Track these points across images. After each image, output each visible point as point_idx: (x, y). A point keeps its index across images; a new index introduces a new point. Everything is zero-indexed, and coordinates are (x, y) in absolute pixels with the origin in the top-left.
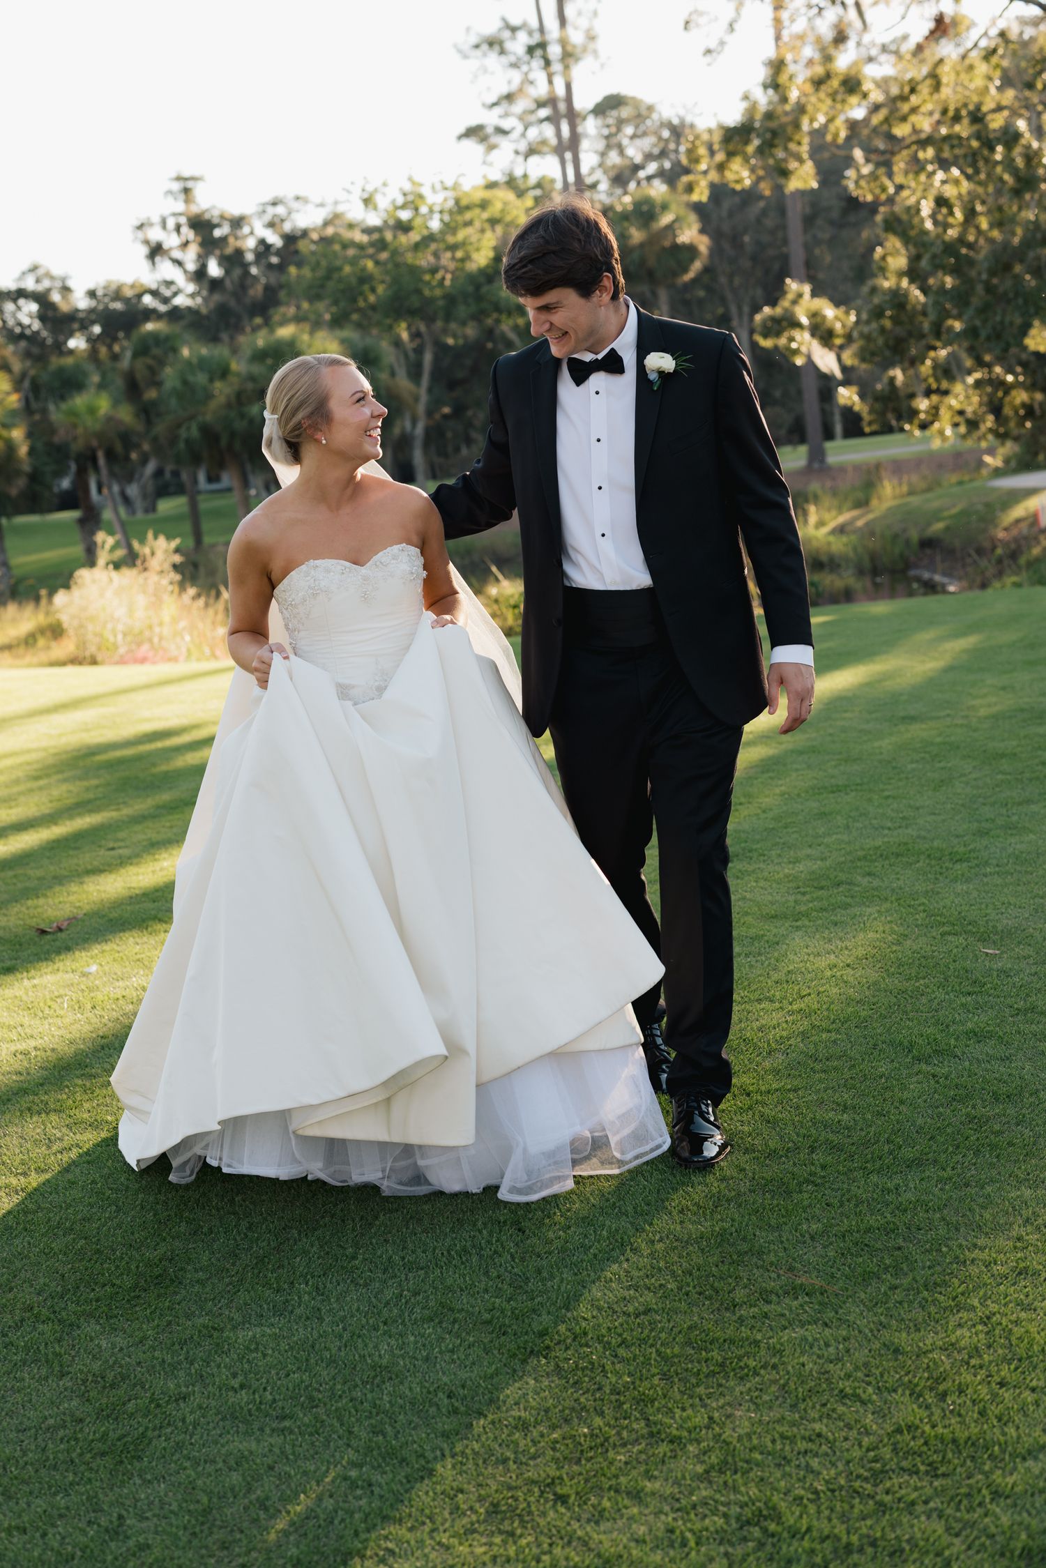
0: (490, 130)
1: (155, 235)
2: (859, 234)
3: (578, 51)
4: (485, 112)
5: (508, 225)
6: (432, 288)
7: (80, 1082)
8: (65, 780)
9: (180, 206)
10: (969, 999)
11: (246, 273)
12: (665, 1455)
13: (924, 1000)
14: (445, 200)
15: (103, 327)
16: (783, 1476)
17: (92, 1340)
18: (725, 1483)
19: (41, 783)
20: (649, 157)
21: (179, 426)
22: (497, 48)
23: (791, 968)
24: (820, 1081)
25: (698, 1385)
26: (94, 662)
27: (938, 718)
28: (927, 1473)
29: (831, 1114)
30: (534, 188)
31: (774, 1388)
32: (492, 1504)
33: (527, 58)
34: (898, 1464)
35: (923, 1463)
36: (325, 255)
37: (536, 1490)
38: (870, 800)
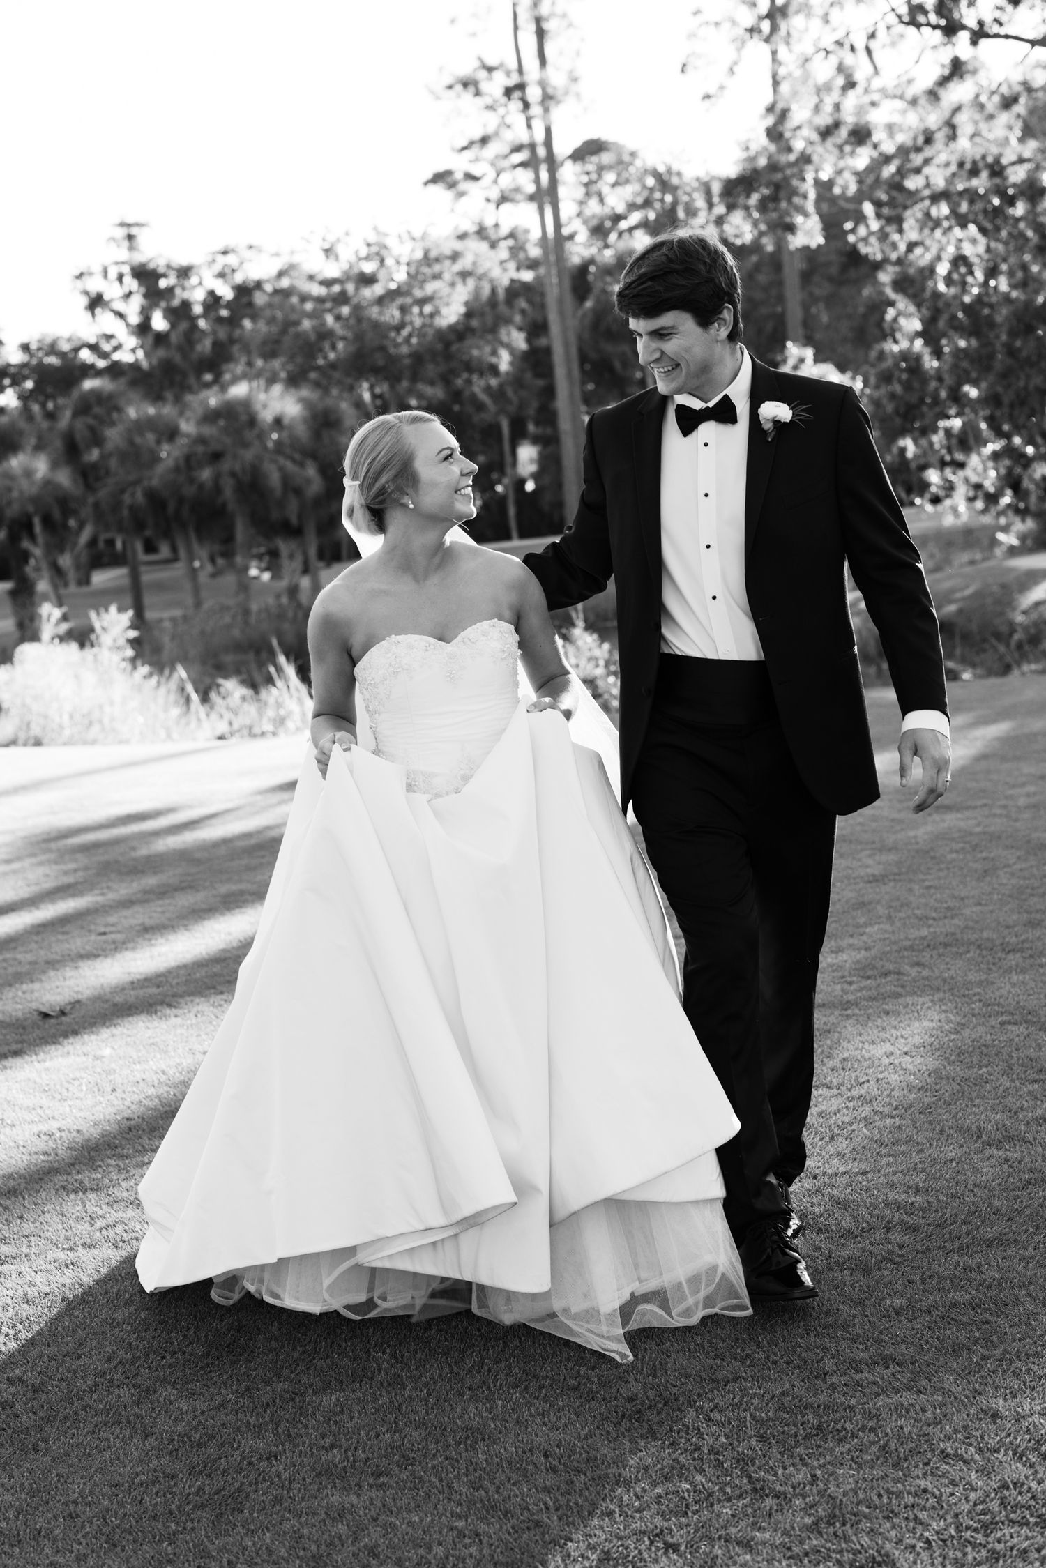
0: (459, 176)
1: (95, 285)
2: (859, 292)
3: (559, 94)
4: (457, 156)
5: (480, 278)
6: (397, 345)
7: (113, 1162)
8: (41, 864)
9: (123, 254)
10: (1036, 1086)
11: (194, 327)
12: (771, 1508)
13: (988, 1087)
14: (413, 251)
15: (36, 383)
16: (894, 1527)
17: (171, 1403)
18: (835, 1534)
19: (16, 866)
20: (632, 207)
21: (123, 491)
22: (472, 89)
23: (846, 1055)
24: (888, 1164)
25: (796, 1446)
26: (38, 743)
27: (975, 808)
28: (1036, 1524)
29: (903, 1196)
30: (505, 238)
31: (874, 1449)
32: (602, 1551)
33: (504, 99)
34: (1007, 1516)
35: (1032, 1515)
36: (281, 307)
37: (646, 1539)
38: (910, 890)
